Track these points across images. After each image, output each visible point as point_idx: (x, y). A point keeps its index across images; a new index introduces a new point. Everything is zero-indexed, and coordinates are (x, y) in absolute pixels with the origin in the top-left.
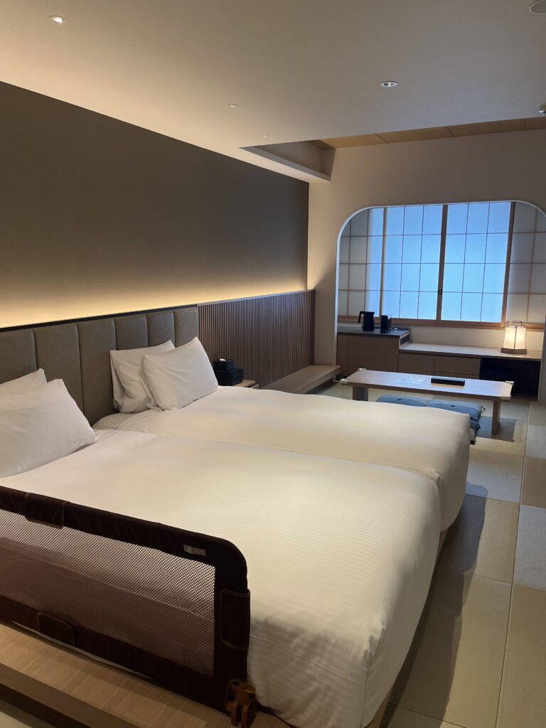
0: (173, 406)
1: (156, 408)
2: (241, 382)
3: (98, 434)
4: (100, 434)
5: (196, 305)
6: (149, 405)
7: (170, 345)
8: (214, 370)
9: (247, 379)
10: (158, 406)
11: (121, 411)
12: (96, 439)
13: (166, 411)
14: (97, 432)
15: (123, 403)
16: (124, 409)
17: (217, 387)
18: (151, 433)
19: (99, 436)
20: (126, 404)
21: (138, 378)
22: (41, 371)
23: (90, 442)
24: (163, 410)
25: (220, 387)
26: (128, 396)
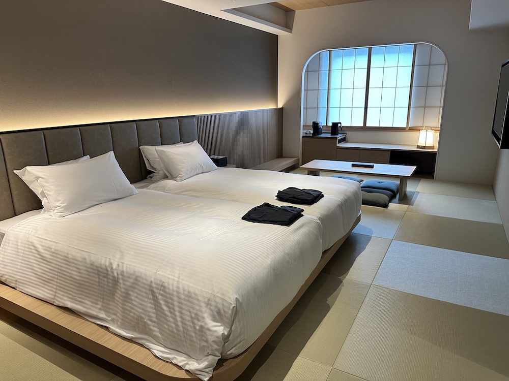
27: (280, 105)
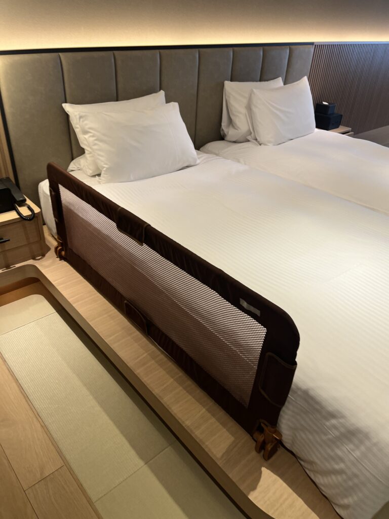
0: (269, 142)
1: (255, 141)
2: (338, 127)
3: (201, 157)
4: (203, 158)
5: (312, 44)
6: (249, 138)
7: (279, 82)
8: (315, 112)
9: (344, 125)
10: (256, 140)
11: (225, 139)
12: (198, 161)
13: (262, 146)
14: (200, 156)
15: (228, 132)
16: (228, 138)
17: (314, 130)
18: (245, 164)
19: (201, 159)
20: (230, 133)
21: (244, 111)
22: (162, 93)
23: (192, 164)
24: (260, 145)
25: (317, 130)
26: (233, 127)
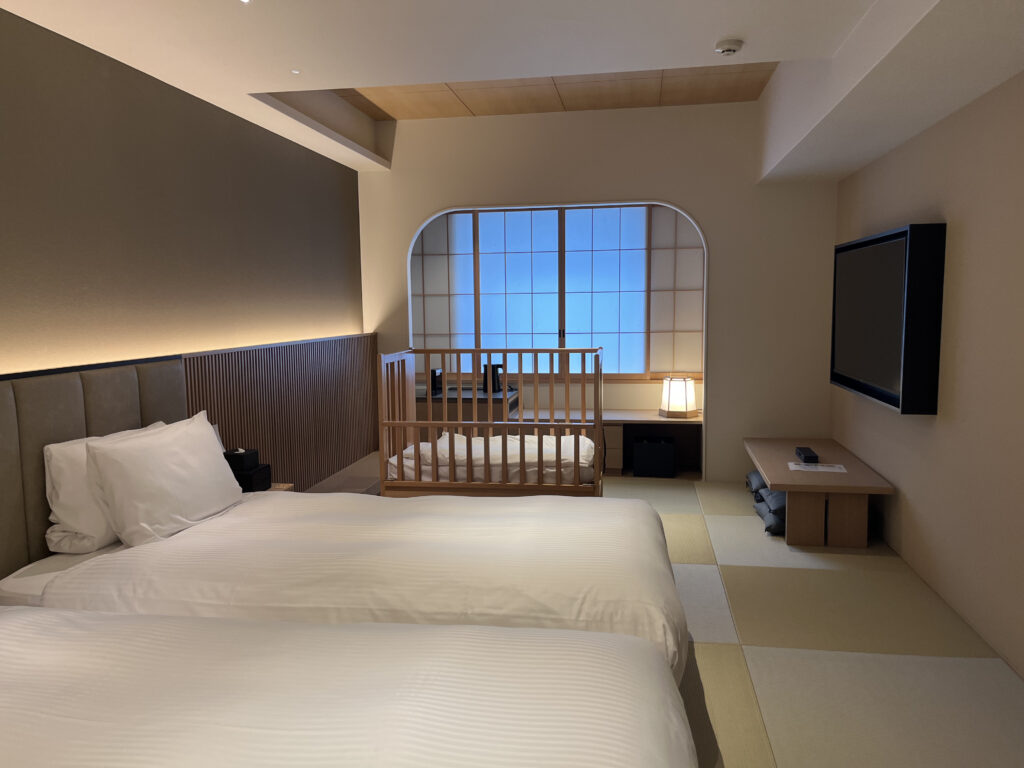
5: (179, 358)
24: (131, 546)
27: (369, 328)
